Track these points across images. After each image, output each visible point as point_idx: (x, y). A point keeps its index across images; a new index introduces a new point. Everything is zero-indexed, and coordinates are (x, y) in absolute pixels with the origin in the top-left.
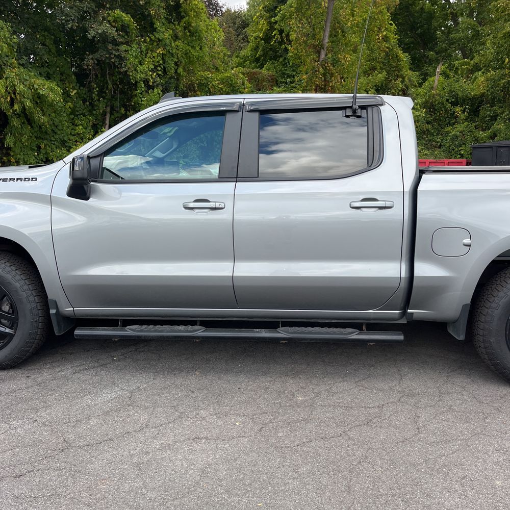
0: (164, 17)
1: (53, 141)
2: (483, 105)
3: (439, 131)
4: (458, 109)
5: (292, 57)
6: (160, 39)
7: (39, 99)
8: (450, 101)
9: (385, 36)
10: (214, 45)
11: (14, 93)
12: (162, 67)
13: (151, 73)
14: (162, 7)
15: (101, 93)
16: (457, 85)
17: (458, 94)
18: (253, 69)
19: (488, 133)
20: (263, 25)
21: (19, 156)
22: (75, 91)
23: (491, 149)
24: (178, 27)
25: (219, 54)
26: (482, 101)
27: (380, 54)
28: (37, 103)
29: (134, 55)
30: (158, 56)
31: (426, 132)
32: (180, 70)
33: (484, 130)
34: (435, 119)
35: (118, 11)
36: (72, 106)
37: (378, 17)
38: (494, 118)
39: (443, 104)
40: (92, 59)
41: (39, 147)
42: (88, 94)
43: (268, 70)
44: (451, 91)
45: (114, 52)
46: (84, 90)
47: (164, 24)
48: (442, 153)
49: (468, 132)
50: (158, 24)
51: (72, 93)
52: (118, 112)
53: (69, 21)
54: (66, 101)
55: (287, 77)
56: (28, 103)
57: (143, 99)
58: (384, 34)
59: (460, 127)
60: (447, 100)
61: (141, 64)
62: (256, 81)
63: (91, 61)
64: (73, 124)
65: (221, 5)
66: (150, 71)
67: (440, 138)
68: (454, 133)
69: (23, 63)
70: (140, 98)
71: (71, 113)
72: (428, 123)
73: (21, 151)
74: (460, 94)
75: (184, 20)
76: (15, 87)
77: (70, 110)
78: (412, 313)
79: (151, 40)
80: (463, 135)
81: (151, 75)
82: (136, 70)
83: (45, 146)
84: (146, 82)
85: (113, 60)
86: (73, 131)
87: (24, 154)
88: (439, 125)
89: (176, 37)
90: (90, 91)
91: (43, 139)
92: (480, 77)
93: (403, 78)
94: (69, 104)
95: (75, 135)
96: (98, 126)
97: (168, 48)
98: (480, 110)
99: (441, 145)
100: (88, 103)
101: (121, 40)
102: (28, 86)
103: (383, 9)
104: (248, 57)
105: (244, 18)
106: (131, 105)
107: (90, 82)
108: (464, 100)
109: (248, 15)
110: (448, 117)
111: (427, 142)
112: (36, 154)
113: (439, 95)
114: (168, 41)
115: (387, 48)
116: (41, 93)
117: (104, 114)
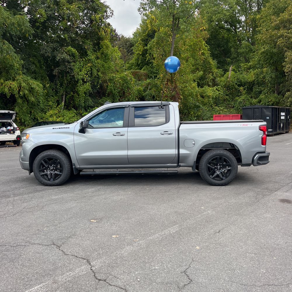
0: (92, 49)
1: (37, 109)
2: (255, 86)
3: (233, 99)
4: (242, 88)
5: (155, 65)
6: (90, 59)
7: (31, 90)
8: (238, 84)
9: (203, 52)
10: (116, 60)
11: (20, 87)
12: (90, 72)
13: (85, 75)
14: (91, 44)
15: (61, 85)
16: (241, 76)
17: (241, 81)
18: (136, 70)
19: (257, 100)
20: (141, 48)
21: (21, 117)
22: (49, 85)
23: (251, 109)
24: (98, 53)
25: (118, 64)
26: (254, 84)
27: (200, 61)
28: (30, 91)
29: (77, 67)
30: (88, 67)
31: (226, 100)
32: (99, 73)
33: (255, 98)
34: (230, 94)
35: (70, 47)
36: (46, 92)
37: (199, 44)
38: (260, 92)
39: (234, 85)
40: (58, 70)
41: (31, 112)
42: (55, 86)
43: (144, 70)
44: (238, 79)
45: (68, 66)
46: (53, 84)
47: (91, 52)
48: (234, 111)
49: (247, 100)
50: (89, 52)
51: (47, 85)
52: (69, 94)
53: (47, 52)
54: (44, 90)
55: (153, 74)
56: (26, 92)
57: (81, 88)
58: (202, 51)
59: (243, 97)
60: (236, 84)
61: (81, 71)
62: (138, 76)
63: (57, 71)
64: (47, 101)
65: (119, 34)
66: (85, 74)
67: (233, 103)
68: (240, 100)
69: (24, 73)
70: (80, 87)
71: (46, 95)
72: (227, 95)
73: (22, 114)
74: (243, 80)
75: (101, 50)
76: (21, 84)
77: (45, 94)
78: (180, 165)
79: (85, 60)
80: (244, 101)
81: (86, 76)
82: (78, 74)
83: (34, 112)
84: (83, 80)
85: (67, 70)
86: (47, 104)
87: (24, 116)
88: (232, 96)
89: (97, 58)
90: (56, 85)
91: (33, 108)
92: (252, 72)
93: (213, 73)
94: (45, 91)
95: (48, 106)
96: (60, 101)
97: (94, 63)
98: (253, 88)
99: (234, 107)
100: (54, 90)
101: (71, 61)
102: (27, 83)
103: (201, 39)
104: (134, 64)
105: (131, 42)
106: (75, 91)
107: (56, 81)
108: (245, 83)
109: (133, 40)
110: (237, 92)
111: (227, 105)
112: (29, 115)
113: (232, 81)
114: (94, 60)
115: (204, 58)
116: (33, 87)
117: (62, 95)
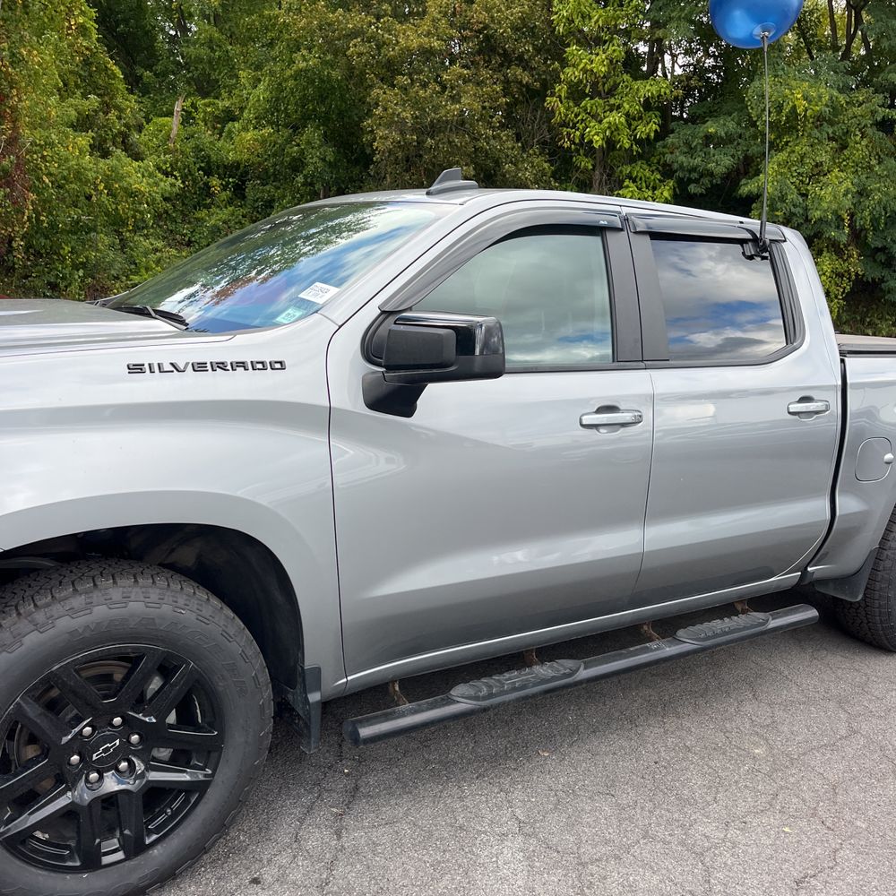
2: (251, 180)
3: (185, 216)
4: (216, 182)
8: (198, 166)
9: (82, 25)
16: (205, 140)
17: (209, 156)
27: (73, 57)
34: (177, 195)
38: (270, 204)
39: (188, 169)
44: (198, 149)
49: (236, 223)
58: (80, 21)
59: (222, 214)
60: (194, 164)
67: (187, 229)
68: (213, 222)
72: (166, 199)
74: (214, 158)
78: (813, 572)
80: (229, 227)
88: (183, 204)
98: (246, 187)
99: (190, 241)
110: (195, 193)
111: (167, 234)
113: (182, 152)
115: (87, 49)
